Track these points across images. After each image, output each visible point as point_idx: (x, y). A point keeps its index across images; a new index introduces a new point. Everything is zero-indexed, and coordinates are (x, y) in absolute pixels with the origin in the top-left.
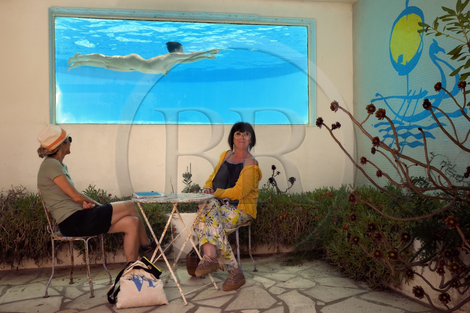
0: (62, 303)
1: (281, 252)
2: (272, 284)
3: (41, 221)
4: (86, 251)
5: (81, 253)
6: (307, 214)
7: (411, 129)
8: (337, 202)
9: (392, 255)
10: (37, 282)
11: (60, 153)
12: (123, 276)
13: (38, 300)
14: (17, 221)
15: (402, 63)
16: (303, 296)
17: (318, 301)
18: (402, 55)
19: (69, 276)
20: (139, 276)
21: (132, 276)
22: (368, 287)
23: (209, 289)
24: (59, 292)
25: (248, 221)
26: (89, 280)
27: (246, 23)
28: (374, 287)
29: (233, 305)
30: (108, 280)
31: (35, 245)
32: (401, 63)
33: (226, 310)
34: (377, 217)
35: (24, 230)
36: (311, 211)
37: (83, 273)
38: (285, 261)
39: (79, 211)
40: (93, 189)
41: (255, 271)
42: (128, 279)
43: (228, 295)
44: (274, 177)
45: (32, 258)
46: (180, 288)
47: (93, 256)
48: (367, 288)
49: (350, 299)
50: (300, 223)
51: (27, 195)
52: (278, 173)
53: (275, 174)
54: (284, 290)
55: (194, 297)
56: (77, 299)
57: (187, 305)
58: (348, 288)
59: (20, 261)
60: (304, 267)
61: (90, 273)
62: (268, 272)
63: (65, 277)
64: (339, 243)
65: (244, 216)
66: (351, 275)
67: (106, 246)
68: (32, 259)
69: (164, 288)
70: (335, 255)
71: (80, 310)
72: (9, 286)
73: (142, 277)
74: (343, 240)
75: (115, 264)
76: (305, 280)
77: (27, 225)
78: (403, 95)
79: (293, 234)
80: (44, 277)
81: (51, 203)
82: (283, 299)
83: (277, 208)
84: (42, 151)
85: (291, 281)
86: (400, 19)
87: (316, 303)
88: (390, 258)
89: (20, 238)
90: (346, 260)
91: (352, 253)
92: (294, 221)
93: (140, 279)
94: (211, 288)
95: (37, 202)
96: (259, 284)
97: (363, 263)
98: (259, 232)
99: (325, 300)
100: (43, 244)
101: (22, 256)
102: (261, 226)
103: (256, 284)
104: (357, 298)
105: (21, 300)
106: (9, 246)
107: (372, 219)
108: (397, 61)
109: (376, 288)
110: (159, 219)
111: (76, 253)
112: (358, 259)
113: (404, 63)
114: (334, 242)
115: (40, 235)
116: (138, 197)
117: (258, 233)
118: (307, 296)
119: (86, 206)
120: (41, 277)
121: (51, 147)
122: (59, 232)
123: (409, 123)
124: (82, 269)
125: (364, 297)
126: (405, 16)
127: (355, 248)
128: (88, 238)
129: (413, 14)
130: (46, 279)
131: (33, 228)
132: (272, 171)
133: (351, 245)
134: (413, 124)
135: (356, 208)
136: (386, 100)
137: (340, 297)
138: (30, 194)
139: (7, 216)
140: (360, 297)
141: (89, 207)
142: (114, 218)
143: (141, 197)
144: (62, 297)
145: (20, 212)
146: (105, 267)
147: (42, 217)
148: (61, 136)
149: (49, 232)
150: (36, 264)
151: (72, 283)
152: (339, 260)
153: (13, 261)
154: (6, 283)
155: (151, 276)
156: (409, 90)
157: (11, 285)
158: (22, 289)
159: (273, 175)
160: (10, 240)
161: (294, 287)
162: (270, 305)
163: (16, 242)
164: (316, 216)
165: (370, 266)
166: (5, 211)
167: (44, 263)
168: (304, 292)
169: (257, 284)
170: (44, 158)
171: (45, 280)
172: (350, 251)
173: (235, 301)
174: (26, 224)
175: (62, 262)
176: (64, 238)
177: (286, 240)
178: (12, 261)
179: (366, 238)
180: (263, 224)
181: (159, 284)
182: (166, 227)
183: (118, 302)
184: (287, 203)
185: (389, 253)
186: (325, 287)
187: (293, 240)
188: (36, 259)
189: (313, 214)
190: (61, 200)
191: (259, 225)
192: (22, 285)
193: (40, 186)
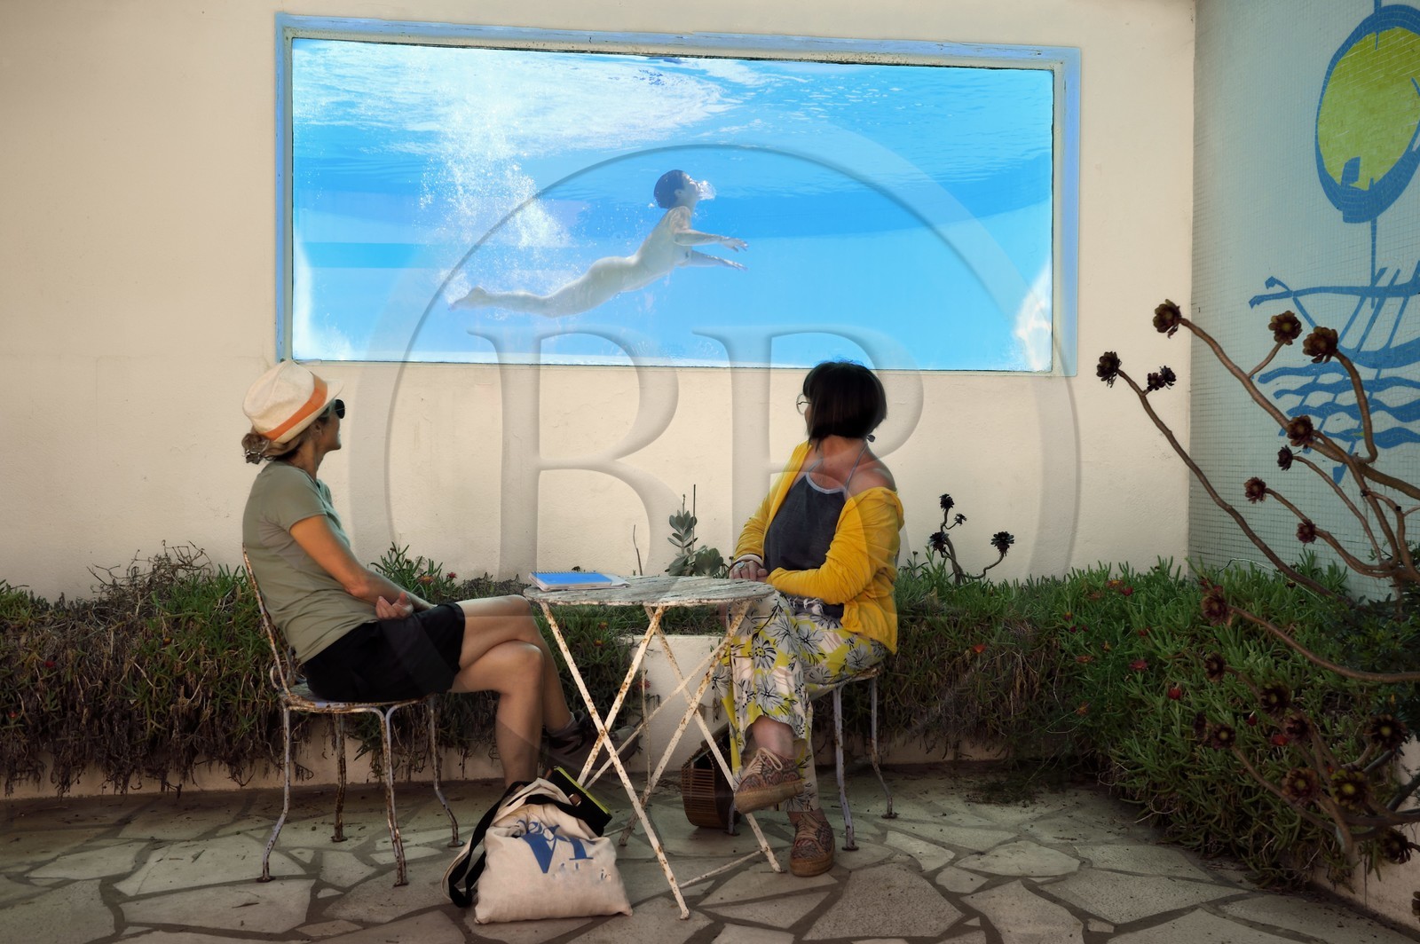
0: (311, 900)
1: (965, 758)
2: (945, 860)
3: (250, 652)
4: (385, 746)
5: (364, 750)
6: (1047, 647)
7: (1380, 390)
8: (1145, 612)
9: (1349, 789)
10: (238, 833)
11: (308, 451)
12: (495, 825)
13: (241, 888)
14: (178, 650)
15: (1355, 185)
16: (1042, 902)
17: (1090, 920)
18: (1358, 159)
19: (332, 819)
20: (544, 827)
21: (522, 826)
22: (1244, 880)
23: (752, 868)
24: (303, 865)
25: (872, 667)
26: (393, 832)
27: (865, 59)
28: (1263, 879)
29: (827, 924)
30: (448, 833)
31: (230, 722)
32: (1351, 185)
33: (808, 937)
34: (1277, 663)
35: (199, 676)
36: (1061, 638)
37: (371, 810)
38: (981, 789)
39: (365, 625)
40: (401, 556)
41: (890, 816)
42: (511, 834)
43: (813, 890)
44: (946, 531)
45: (221, 759)
46: (667, 867)
47: (401, 759)
48: (1241, 882)
49: (1193, 915)
50: (1027, 674)
51: (207, 572)
52: (960, 519)
53: (951, 520)
54: (984, 881)
55: (707, 893)
56: (355, 889)
57: (687, 919)
58: (1183, 879)
59: (186, 769)
60: (1041, 809)
61: (396, 808)
62: (929, 822)
63: (320, 820)
64: (1152, 738)
65: (865, 648)
66: (1188, 840)
67: (440, 730)
68: (220, 764)
69: (619, 862)
70: (1136, 774)
71: (366, 925)
72: (156, 844)
73: (553, 829)
74: (1166, 730)
75: (466, 782)
76: (1047, 850)
77: (209, 662)
78: (1358, 284)
79: (1005, 707)
80: (258, 818)
81: (283, 599)
82: (982, 910)
83: (955, 626)
84: (255, 444)
85: (1001, 851)
86: (1355, 45)
87: (1086, 924)
88: (1341, 800)
89: (189, 701)
90: (1173, 791)
91: (1194, 771)
92: (1009, 668)
93: (545, 835)
94: (758, 866)
95: (239, 594)
96: (906, 858)
97: (1228, 802)
98: (900, 696)
99: (1113, 916)
100: (255, 719)
101: (193, 752)
102: (905, 679)
103: (894, 859)
104: (1214, 914)
105: (192, 885)
106: (155, 724)
107: (1261, 670)
108: (1338, 179)
109: (1273, 882)
110: (598, 653)
111: (351, 747)
112: (1213, 792)
113: (1362, 184)
114: (1137, 735)
115: (247, 691)
116: (543, 586)
117: (896, 700)
118: (1055, 900)
119: (385, 610)
120: (248, 817)
121: (281, 434)
122: (304, 687)
123: (1374, 372)
124: (370, 797)
125: (1236, 909)
126: (1370, 37)
127: (1206, 757)
128: (391, 706)
129: (1399, 30)
130: (262, 825)
131: (225, 672)
132: (942, 512)
133: (1192, 746)
134: (1386, 373)
135: (1207, 631)
136: (1299, 298)
137: (1161, 909)
138: (218, 570)
139: (149, 633)
140: (1223, 912)
141: (394, 615)
142: (470, 647)
143: (553, 586)
144: (312, 882)
145: (187, 622)
146: (439, 794)
147: (251, 639)
148: (310, 402)
149: (275, 686)
150: (233, 777)
151: (339, 838)
152: (1150, 790)
153: (167, 767)
154: (148, 834)
155: (580, 826)
156: (1377, 269)
157: (160, 841)
158: (193, 852)
159: (944, 524)
160: (158, 706)
161: (1014, 871)
162: (944, 926)
163: (176, 711)
164: (1075, 651)
165: (1253, 814)
166: (144, 620)
167: (256, 777)
168: (1046, 888)
169: (898, 857)
170: (263, 463)
171: (261, 828)
172: (1188, 765)
173: (833, 913)
174: (205, 659)
175: (311, 774)
176: (320, 706)
177: (982, 724)
178: (164, 767)
179: (1241, 728)
180: (914, 675)
181: (603, 851)
182: (628, 680)
183: (481, 902)
184: (986, 611)
185: (1339, 783)
186: (1109, 873)
187: (1004, 723)
188: (235, 762)
189: (1066, 646)
190: (313, 589)
191: (901, 677)
192: (193, 840)
193: (247, 546)
